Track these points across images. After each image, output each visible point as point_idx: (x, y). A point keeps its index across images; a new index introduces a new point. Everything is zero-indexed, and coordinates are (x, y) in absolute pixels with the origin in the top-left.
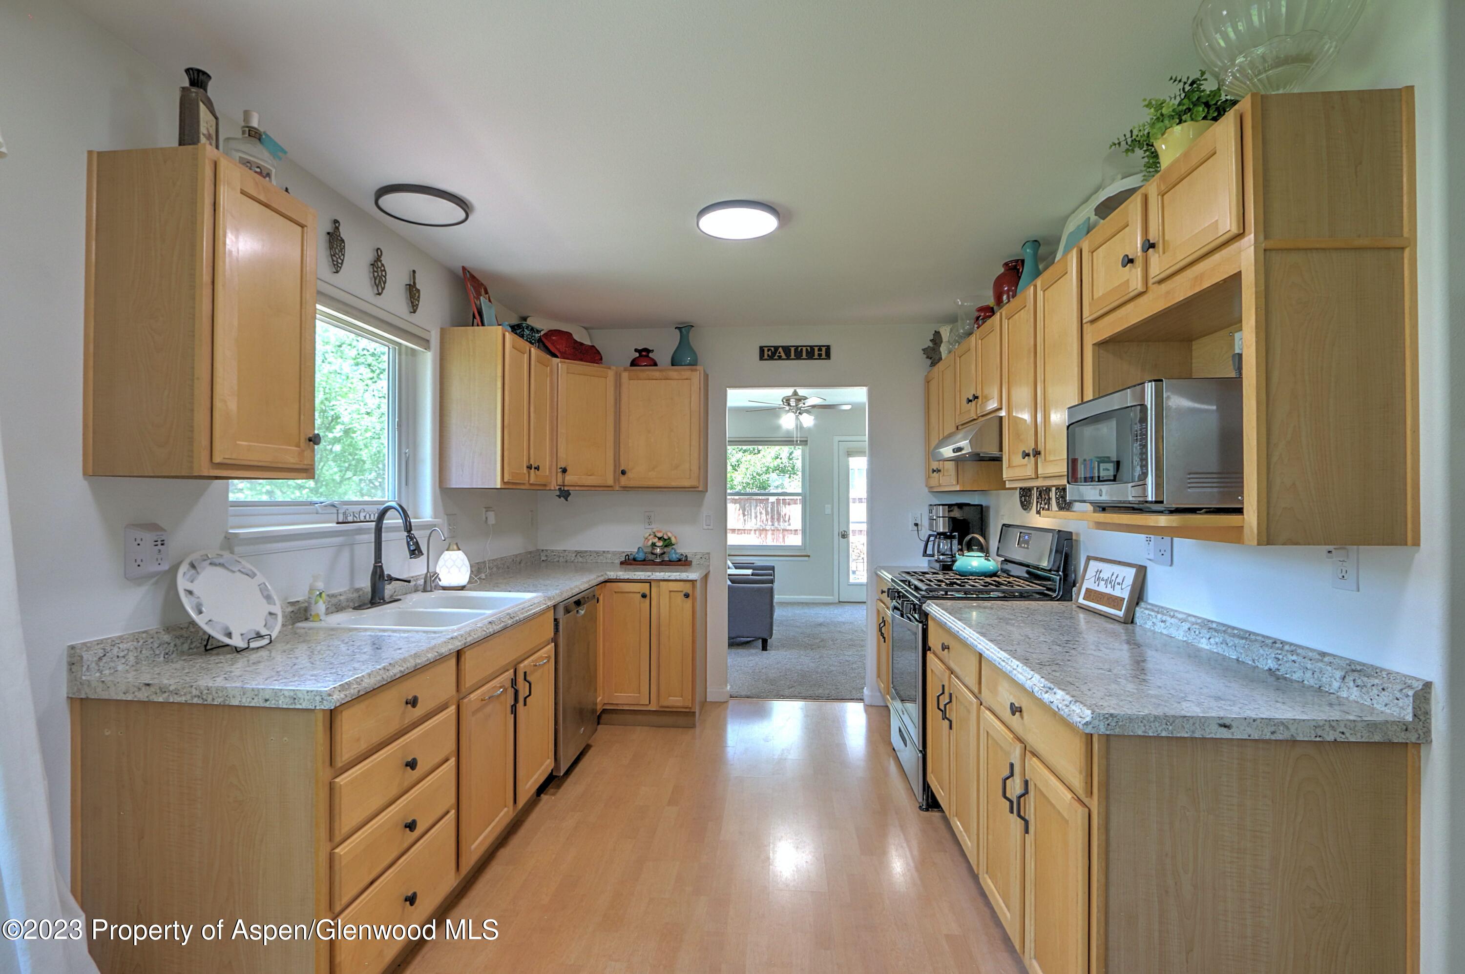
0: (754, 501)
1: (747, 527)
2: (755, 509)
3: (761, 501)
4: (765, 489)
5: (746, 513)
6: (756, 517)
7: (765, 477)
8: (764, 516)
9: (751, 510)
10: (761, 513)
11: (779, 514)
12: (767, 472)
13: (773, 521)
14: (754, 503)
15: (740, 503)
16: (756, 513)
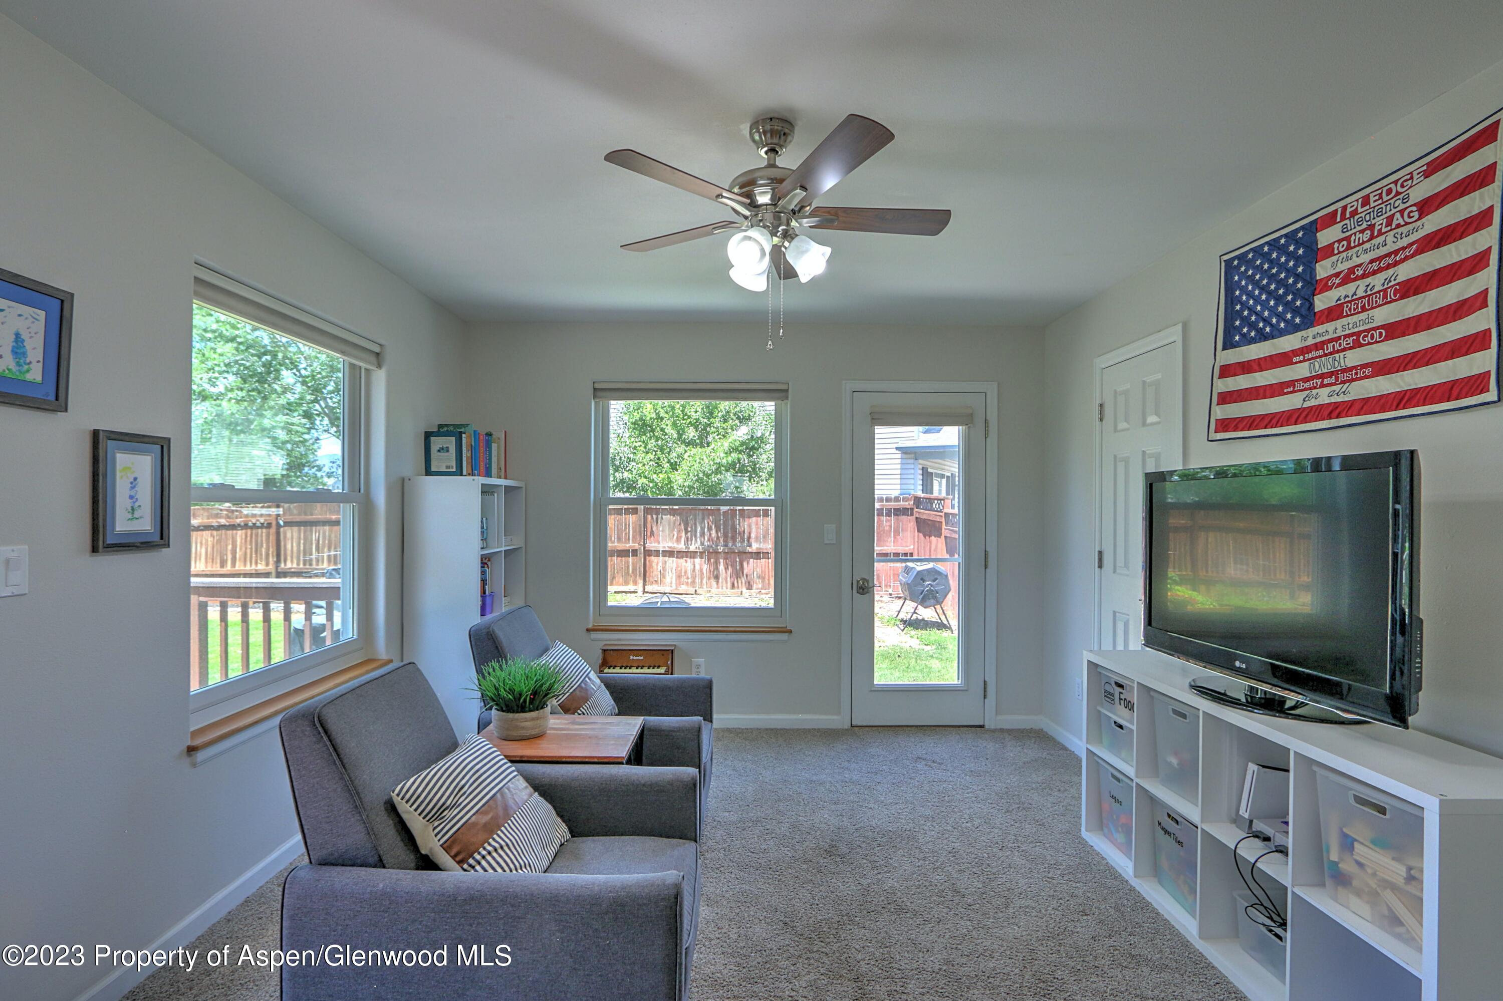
0: (701, 512)
1: (692, 548)
2: (701, 524)
3: (711, 512)
4: (716, 495)
5: (689, 529)
6: (703, 534)
7: (714, 478)
8: (713, 533)
9: (695, 524)
10: (710, 529)
11: (734, 529)
12: (717, 471)
13: (725, 541)
14: (700, 517)
15: (679, 514)
16: (703, 529)
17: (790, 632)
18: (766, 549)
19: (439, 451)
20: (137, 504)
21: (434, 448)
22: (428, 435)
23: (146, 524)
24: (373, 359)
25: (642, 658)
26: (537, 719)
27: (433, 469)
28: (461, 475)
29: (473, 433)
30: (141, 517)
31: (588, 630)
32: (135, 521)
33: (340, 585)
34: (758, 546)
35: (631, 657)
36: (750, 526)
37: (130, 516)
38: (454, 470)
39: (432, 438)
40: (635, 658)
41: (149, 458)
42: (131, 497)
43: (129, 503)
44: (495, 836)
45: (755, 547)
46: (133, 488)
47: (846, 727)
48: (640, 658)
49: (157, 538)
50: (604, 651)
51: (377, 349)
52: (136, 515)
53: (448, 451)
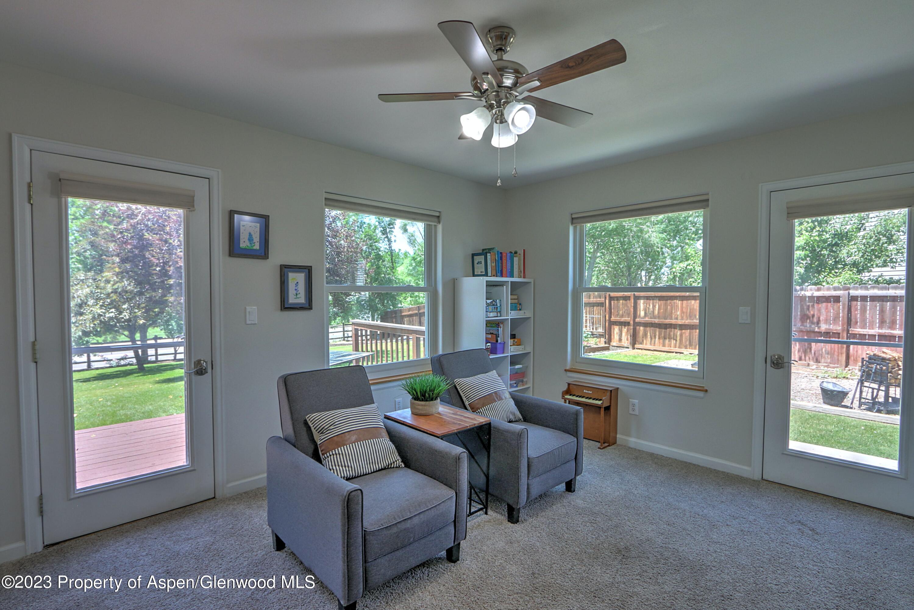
17: (706, 391)
18: (836, 330)
19: (477, 264)
20: (298, 292)
21: (476, 262)
22: (473, 255)
23: (302, 300)
24: (436, 220)
25: (591, 392)
26: (425, 405)
27: (476, 273)
28: (487, 276)
29: (496, 253)
30: (300, 297)
31: (566, 370)
32: (297, 299)
33: (425, 330)
34: (827, 327)
35: (585, 391)
36: (819, 310)
37: (295, 297)
38: (484, 273)
39: (475, 257)
40: (587, 392)
41: (303, 274)
42: (296, 290)
43: (295, 292)
44: (339, 449)
45: (824, 327)
46: (296, 286)
47: (756, 478)
48: (589, 392)
49: (307, 306)
50: (569, 384)
51: (437, 214)
52: (298, 296)
53: (481, 263)
